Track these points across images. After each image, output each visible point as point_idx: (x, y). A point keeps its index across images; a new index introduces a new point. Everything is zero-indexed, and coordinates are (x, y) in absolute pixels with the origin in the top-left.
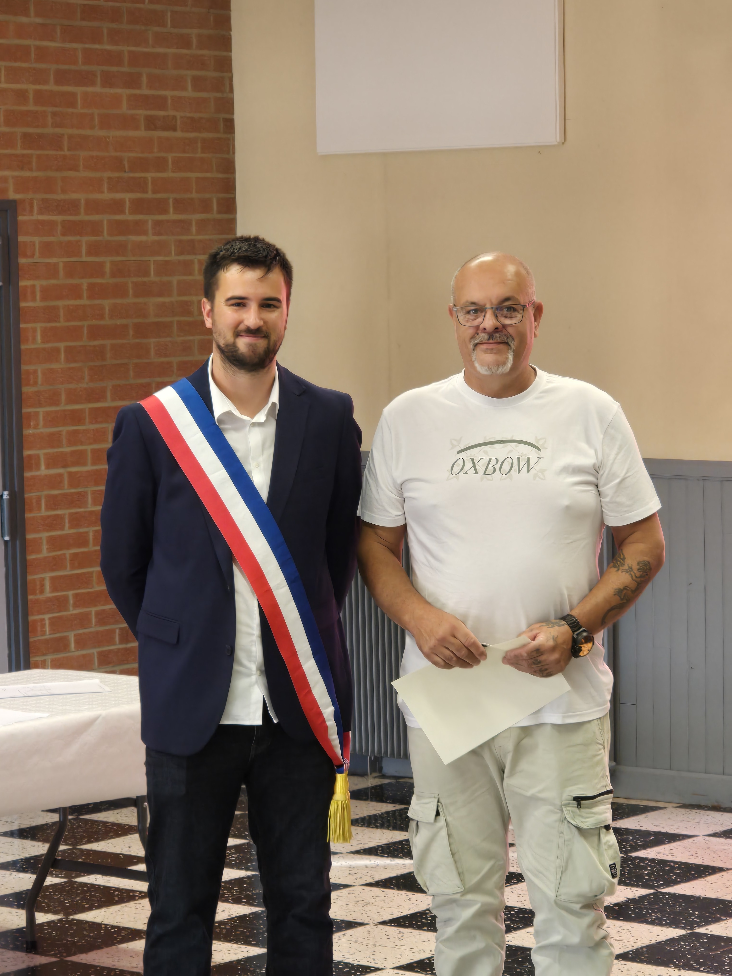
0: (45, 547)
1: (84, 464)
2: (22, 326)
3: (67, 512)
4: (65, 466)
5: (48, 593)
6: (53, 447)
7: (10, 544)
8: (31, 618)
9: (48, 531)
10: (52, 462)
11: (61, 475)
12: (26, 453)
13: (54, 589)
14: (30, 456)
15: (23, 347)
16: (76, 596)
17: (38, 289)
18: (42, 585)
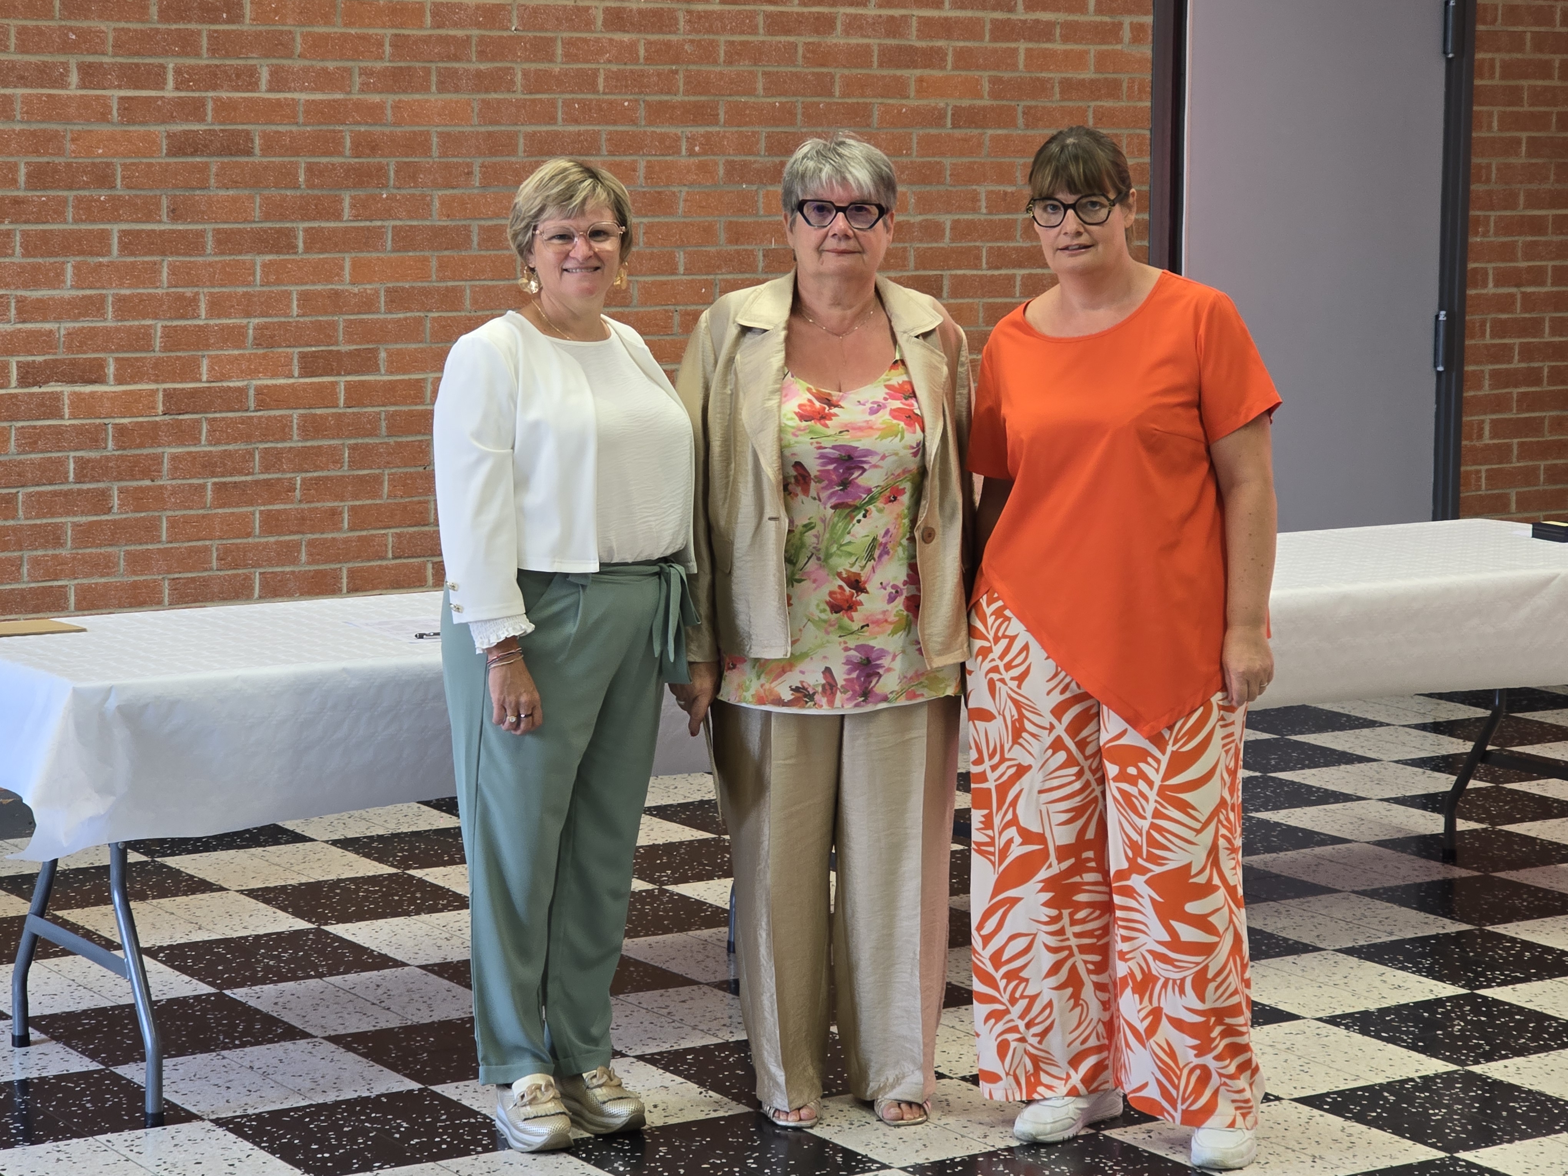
0: (1487, 383)
1: (1543, 283)
2: (1475, 108)
3: (1517, 341)
4: (1518, 285)
5: (1487, 440)
6: (1504, 260)
7: (1444, 376)
8: (1463, 469)
9: (1492, 363)
10: (1502, 278)
11: (1512, 296)
12: (1471, 265)
13: (1494, 435)
14: (1475, 270)
15: (1474, 135)
16: (1521, 445)
17: (1498, 65)
18: (1481, 429)
